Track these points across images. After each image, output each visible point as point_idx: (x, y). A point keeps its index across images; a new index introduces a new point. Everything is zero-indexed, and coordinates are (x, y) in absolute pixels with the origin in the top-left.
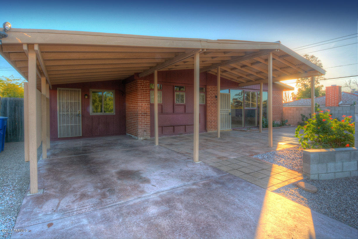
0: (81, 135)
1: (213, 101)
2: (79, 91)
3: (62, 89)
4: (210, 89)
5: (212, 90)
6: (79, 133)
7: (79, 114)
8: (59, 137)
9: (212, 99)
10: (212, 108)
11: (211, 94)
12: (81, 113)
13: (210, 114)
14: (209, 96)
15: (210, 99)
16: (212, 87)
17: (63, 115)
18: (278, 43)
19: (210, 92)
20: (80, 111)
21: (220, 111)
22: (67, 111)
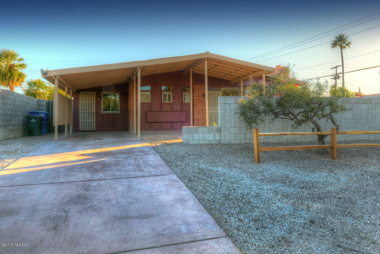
0: (95, 129)
1: (200, 99)
2: (94, 94)
3: (82, 92)
4: (197, 88)
5: (199, 89)
6: (94, 127)
7: (94, 112)
8: (80, 130)
9: (199, 98)
10: (199, 106)
11: (197, 93)
12: (95, 111)
13: (197, 112)
14: (195, 95)
15: (197, 98)
16: (199, 86)
17: (83, 112)
18: (207, 53)
19: (197, 91)
20: (95, 110)
21: (209, 109)
22: (86, 110)
